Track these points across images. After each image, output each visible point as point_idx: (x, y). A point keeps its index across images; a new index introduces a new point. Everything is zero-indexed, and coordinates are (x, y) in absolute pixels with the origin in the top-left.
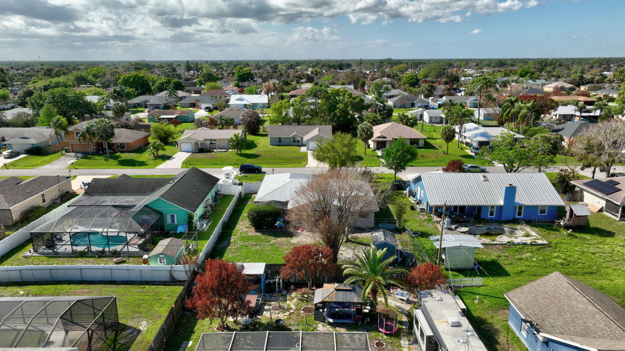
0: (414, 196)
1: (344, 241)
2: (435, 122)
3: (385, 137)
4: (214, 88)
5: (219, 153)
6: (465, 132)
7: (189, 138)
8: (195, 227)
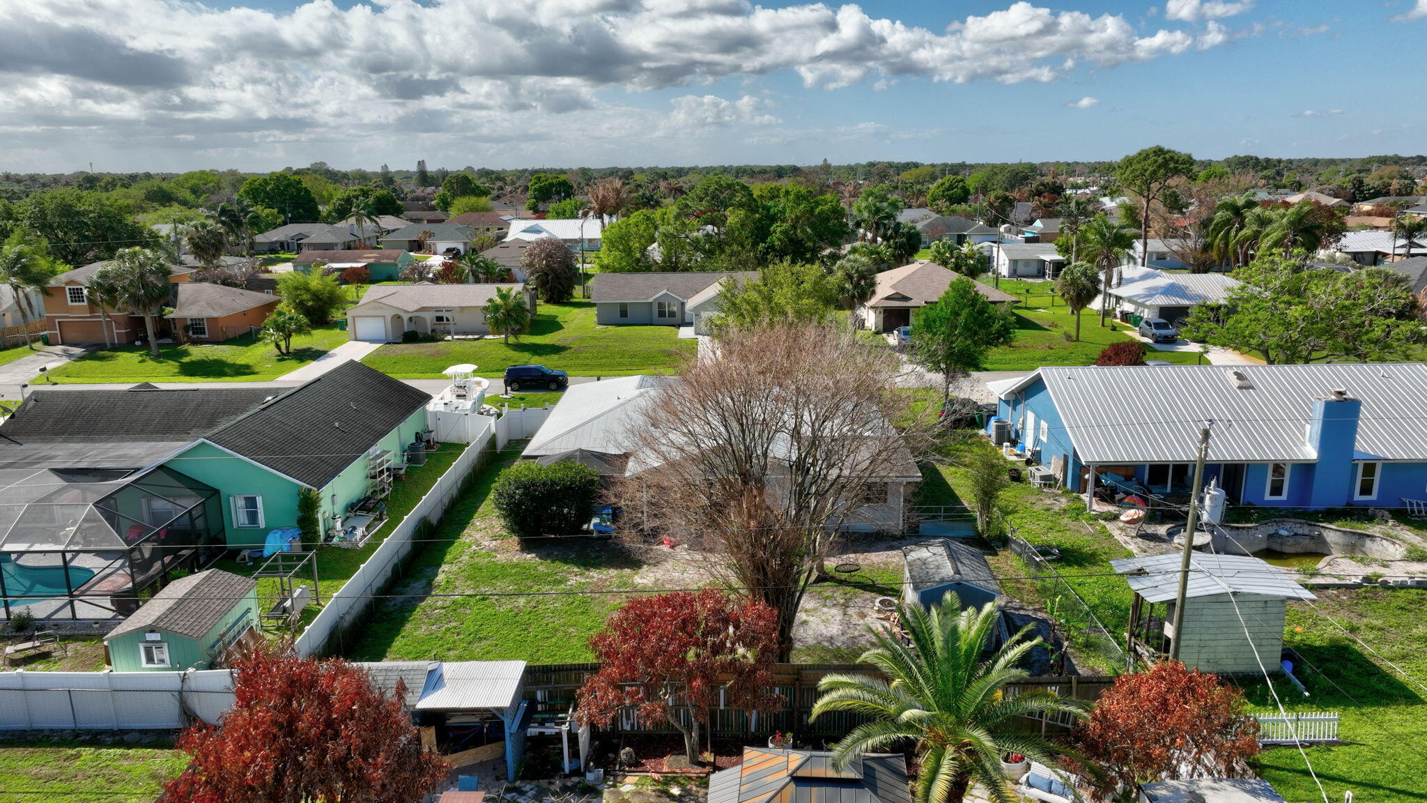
0: (1014, 443)
1: (813, 578)
2: (1025, 274)
3: (906, 299)
4: (474, 209)
5: (458, 343)
6: (1119, 284)
7: (377, 305)
8: (329, 537)
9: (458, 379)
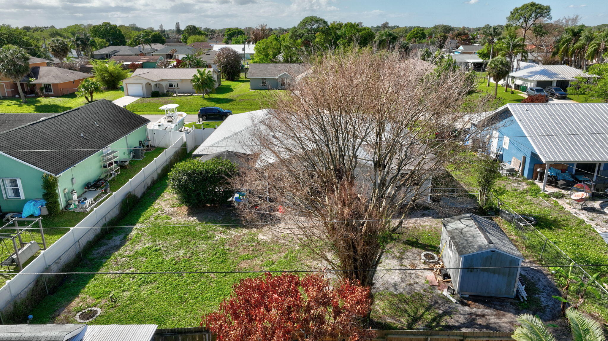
4: (198, 41)
5: (179, 97)
7: (138, 78)
8: (68, 205)
9: (169, 112)
